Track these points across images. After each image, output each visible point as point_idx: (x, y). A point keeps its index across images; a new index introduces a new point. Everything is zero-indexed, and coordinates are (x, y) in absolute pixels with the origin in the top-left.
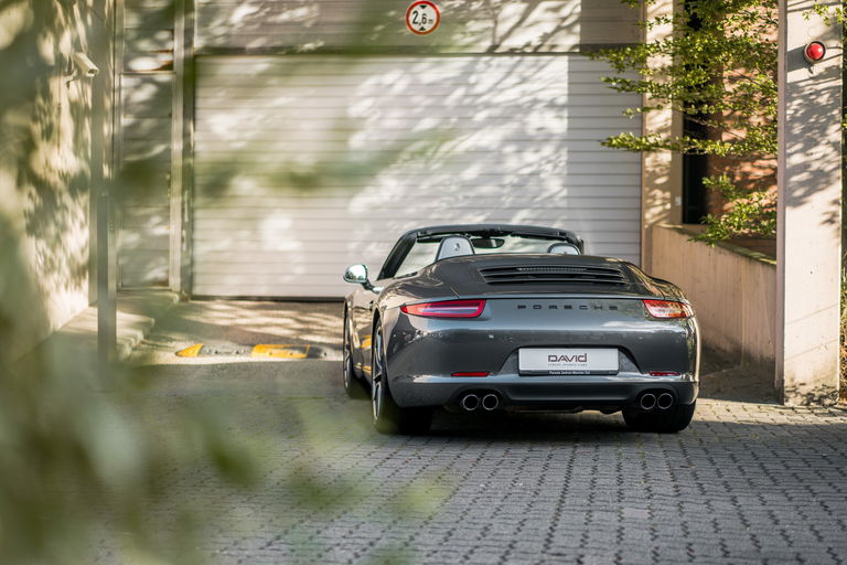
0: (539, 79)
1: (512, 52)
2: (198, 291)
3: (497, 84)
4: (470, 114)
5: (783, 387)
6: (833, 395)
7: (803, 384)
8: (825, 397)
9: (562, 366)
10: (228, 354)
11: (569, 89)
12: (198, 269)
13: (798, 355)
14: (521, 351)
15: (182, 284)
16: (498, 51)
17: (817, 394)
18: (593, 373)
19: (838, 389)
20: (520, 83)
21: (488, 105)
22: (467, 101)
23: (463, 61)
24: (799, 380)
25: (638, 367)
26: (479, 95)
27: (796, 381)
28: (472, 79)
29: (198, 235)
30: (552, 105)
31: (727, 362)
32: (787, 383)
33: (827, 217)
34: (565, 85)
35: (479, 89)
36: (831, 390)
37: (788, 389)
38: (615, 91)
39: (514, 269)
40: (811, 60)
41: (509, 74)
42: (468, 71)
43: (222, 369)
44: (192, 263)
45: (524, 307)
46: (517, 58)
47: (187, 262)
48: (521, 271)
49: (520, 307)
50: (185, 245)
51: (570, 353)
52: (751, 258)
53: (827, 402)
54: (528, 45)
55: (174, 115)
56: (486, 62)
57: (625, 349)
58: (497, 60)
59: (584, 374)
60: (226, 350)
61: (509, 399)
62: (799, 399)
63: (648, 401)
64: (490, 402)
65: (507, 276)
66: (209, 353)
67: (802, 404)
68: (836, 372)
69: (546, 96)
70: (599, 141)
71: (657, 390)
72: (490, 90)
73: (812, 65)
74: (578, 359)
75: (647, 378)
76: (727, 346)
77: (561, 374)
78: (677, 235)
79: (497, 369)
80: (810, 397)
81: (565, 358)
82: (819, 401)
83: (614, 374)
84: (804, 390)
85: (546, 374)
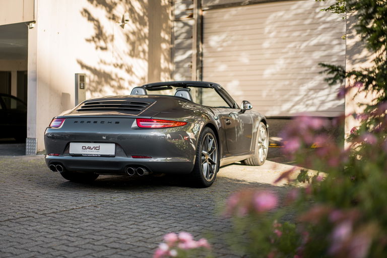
9: (88, 152)
14: (71, 144)
21: (324, 22)
25: (126, 154)
48: (101, 104)
49: (75, 122)
51: (92, 145)
55: (193, 37)
57: (119, 145)
59: (98, 156)
64: (59, 168)
65: (90, 106)
74: (95, 148)
77: (87, 156)
79: (62, 152)
81: (89, 148)
83: (113, 156)
85: (80, 155)
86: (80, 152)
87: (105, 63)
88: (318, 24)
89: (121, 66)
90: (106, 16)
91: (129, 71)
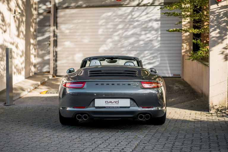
0: (152, 13)
1: (144, 5)
2: (58, 74)
3: (140, 15)
4: (133, 23)
5: (209, 107)
6: (225, 110)
7: (216, 106)
8: (223, 110)
9: (110, 105)
10: (54, 93)
11: (161, 15)
12: (58, 68)
13: (214, 96)
14: (96, 100)
15: (53, 72)
16: (140, 5)
17: (220, 109)
18: (121, 107)
19: (227, 107)
20: (146, 14)
21: (137, 21)
22: (132, 20)
23: (131, 8)
24: (214, 104)
25: (137, 105)
26: (135, 18)
27: (213, 105)
28: (133, 13)
29: (58, 59)
30: (156, 20)
31: (200, 97)
32: (210, 105)
33: (221, 52)
34: (160, 14)
35: (135, 16)
36: (224, 108)
37: (211, 107)
38: (167, 16)
39: (100, 71)
40: (217, 2)
41: (143, 11)
42: (132, 11)
43: (49, 98)
44: (56, 67)
45: (98, 84)
46: (146, 7)
47: (55, 66)
48: (103, 71)
49: (96, 84)
50: (54, 62)
51: (113, 100)
53: (223, 111)
54: (149, 3)
55: (51, 25)
56: (138, 8)
57: (133, 99)
58: (140, 8)
59: (118, 108)
60: (53, 92)
61: (92, 116)
62: (214, 111)
63: (141, 117)
64: (85, 117)
65: (96, 73)
66: (48, 93)
67: (215, 112)
68: (226, 102)
69: (154, 18)
70: (166, 30)
71: (144, 113)
72: (138, 17)
74: (115, 102)
75: (140, 109)
76: (200, 92)
77: (109, 107)
79: (88, 106)
80: (218, 110)
81: (111, 102)
82: (221, 111)
83: (129, 107)
84: (216, 107)
85: (104, 107)
86: (104, 105)
87: (6, 41)
88: (133, 21)
89: (13, 44)
90: (7, 9)
91: (17, 47)
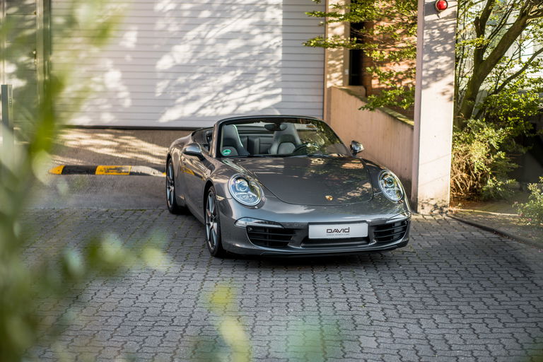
5: (417, 202)
7: (432, 199)
13: (426, 184)
40: (439, 9)
52: (395, 118)
73: (440, 12)
78: (347, 95)
80: (436, 206)
84: (433, 202)
